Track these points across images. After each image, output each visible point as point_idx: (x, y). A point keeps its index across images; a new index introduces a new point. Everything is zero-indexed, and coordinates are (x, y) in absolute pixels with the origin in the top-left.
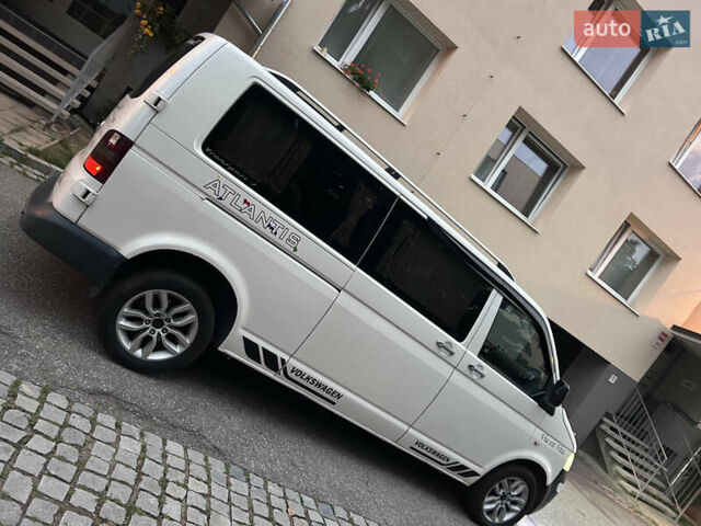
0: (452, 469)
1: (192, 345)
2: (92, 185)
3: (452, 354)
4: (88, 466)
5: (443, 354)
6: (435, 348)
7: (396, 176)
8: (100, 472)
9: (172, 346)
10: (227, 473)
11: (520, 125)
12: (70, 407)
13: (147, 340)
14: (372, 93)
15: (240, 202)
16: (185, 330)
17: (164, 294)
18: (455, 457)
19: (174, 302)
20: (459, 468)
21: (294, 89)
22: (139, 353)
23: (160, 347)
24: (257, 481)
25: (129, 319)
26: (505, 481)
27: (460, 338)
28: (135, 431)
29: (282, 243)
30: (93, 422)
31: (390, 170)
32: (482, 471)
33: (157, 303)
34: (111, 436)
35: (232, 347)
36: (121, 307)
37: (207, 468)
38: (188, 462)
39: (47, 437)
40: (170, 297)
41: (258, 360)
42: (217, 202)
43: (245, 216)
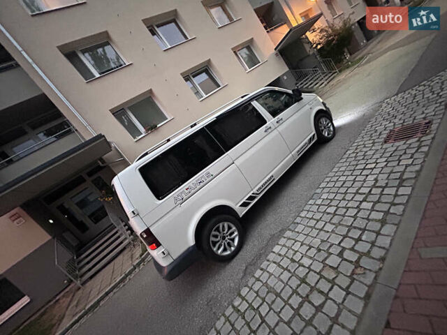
0: (310, 142)
1: (237, 227)
2: (161, 249)
3: (270, 128)
4: (279, 291)
5: (270, 130)
6: (266, 133)
7: (195, 125)
8: (282, 287)
9: (234, 235)
10: (293, 231)
11: (188, 77)
12: (249, 287)
13: (229, 244)
14: (158, 126)
15: (187, 192)
16: (230, 228)
17: (213, 233)
18: (306, 140)
19: (218, 230)
20: (310, 140)
21: (146, 154)
22: (233, 249)
23: (233, 240)
24: (298, 220)
25: (219, 248)
26: (320, 125)
27: (266, 122)
28: (266, 263)
29: (208, 180)
30: (258, 280)
31: (192, 127)
32: (314, 132)
33: (216, 236)
34: (266, 275)
35: (241, 212)
36: (213, 251)
37: (289, 239)
38: (284, 246)
39: (261, 305)
40: (215, 231)
41: (250, 203)
42: (183, 201)
43: (193, 192)
